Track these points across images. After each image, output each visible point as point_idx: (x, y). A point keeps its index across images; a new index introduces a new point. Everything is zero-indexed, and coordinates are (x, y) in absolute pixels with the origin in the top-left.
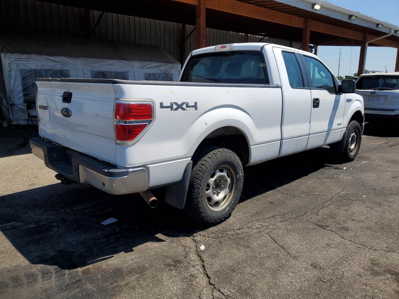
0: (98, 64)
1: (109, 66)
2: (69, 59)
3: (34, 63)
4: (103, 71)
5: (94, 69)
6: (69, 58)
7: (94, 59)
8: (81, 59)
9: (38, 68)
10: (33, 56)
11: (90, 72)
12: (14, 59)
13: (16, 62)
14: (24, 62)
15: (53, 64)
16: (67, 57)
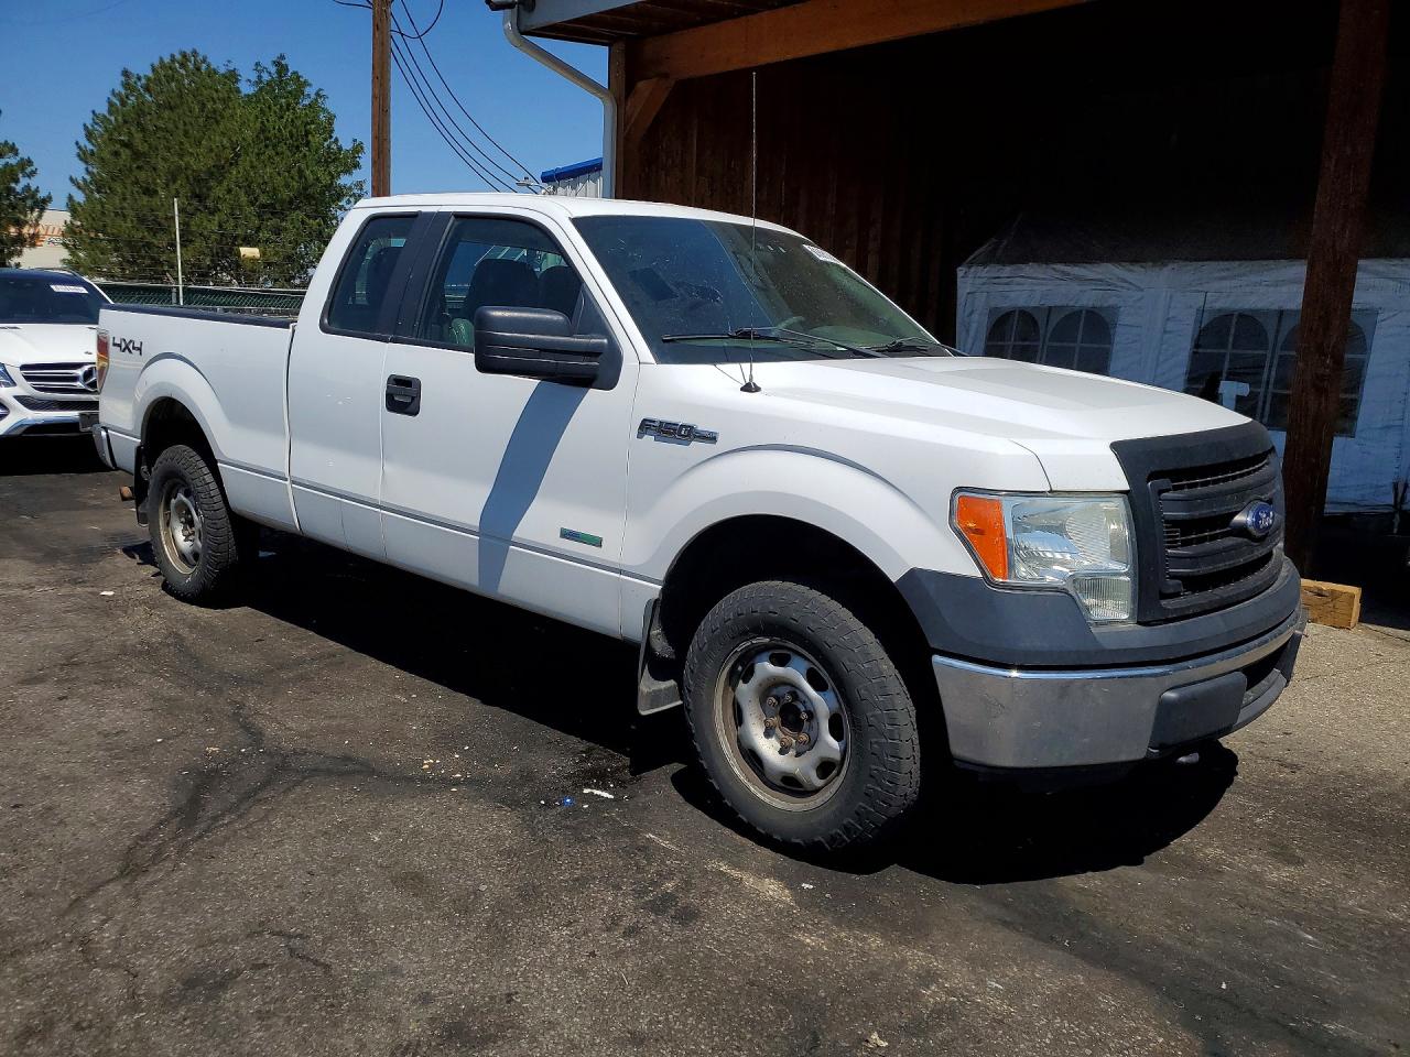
0: (1234, 283)
1: (1284, 289)
2: (1131, 271)
3: (1025, 287)
4: (1251, 310)
5: (1211, 303)
6: (1131, 267)
7: (1221, 263)
8: (1170, 266)
9: (1033, 304)
10: (1029, 269)
11: (1193, 311)
12: (984, 280)
13: (985, 288)
14: (1001, 288)
15: (1076, 288)
16: (1124, 264)
